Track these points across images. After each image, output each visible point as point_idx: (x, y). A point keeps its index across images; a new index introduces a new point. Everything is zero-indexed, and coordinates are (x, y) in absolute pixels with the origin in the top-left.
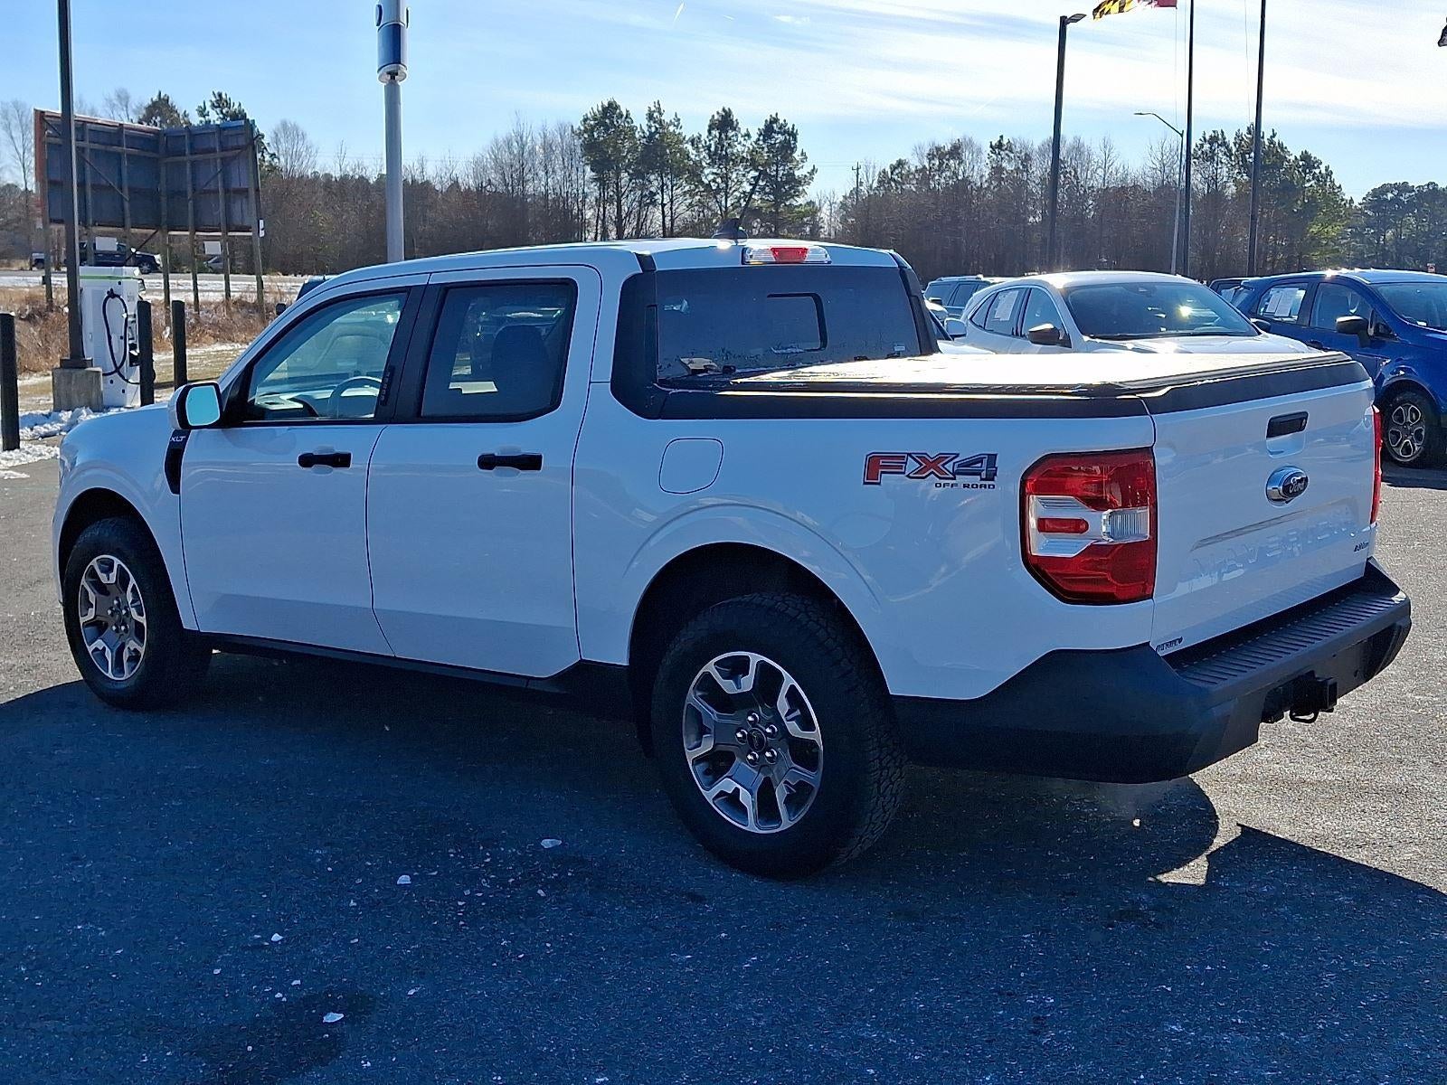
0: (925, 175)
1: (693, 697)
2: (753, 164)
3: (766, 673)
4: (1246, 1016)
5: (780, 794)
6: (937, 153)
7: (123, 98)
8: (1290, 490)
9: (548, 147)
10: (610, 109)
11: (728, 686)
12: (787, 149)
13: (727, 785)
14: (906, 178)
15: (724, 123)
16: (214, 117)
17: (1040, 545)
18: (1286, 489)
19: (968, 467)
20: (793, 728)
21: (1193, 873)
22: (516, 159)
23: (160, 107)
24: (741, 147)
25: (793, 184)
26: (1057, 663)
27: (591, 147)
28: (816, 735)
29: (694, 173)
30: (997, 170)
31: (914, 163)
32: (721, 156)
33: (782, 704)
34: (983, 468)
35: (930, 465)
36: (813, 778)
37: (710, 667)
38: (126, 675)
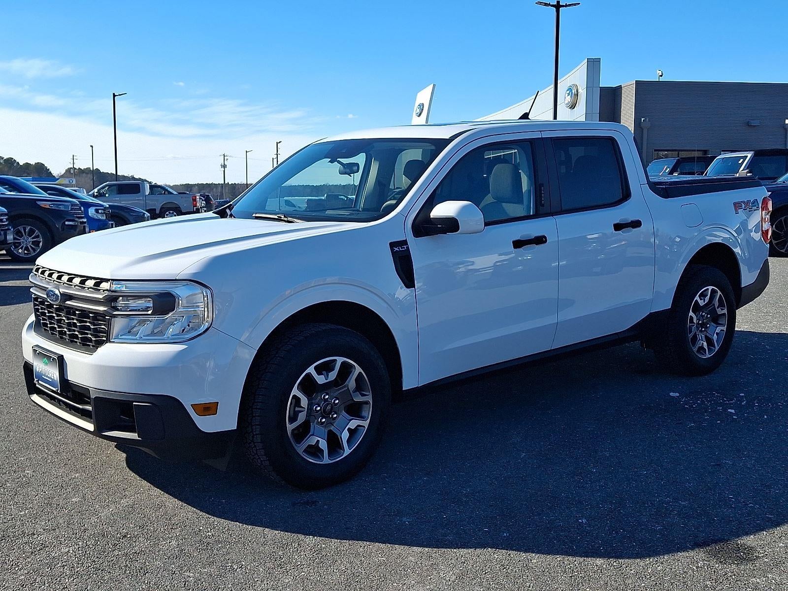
19: (754, 204)
35: (747, 205)
37: (696, 298)
38: (347, 451)
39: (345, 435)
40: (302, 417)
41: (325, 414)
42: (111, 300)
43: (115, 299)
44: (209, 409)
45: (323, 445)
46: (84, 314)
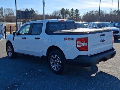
0: (90, 14)
1: (51, 59)
2: (75, 13)
3: (56, 57)
4: (94, 88)
5: (58, 67)
6: (91, 12)
7: (24, 9)
8: (103, 41)
9: (58, 12)
10: (63, 9)
11: (54, 58)
12: (78, 12)
13: (54, 66)
14: (88, 14)
15: (72, 10)
16: (31, 10)
17: (78, 46)
18: (102, 41)
19: (72, 39)
20: (59, 61)
21: (94, 75)
22: (55, 13)
23: (27, 9)
24: (74, 12)
25: (78, 15)
26: (79, 56)
27: (61, 12)
28: (60, 62)
29: (70, 14)
30: (96, 13)
31: (89, 13)
32: (72, 12)
33: (58, 59)
34: (73, 39)
35: (69, 39)
36: (60, 66)
37: (52, 56)
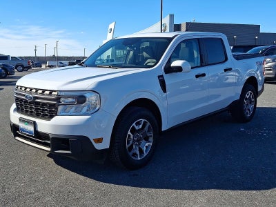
28: (254, 99)
38: (145, 154)
39: (145, 149)
40: (131, 142)
41: (138, 141)
42: (58, 99)
43: (59, 98)
44: (99, 141)
45: (138, 152)
46: (44, 104)
